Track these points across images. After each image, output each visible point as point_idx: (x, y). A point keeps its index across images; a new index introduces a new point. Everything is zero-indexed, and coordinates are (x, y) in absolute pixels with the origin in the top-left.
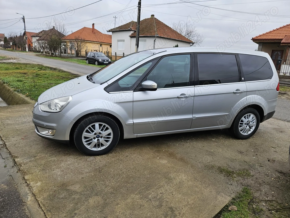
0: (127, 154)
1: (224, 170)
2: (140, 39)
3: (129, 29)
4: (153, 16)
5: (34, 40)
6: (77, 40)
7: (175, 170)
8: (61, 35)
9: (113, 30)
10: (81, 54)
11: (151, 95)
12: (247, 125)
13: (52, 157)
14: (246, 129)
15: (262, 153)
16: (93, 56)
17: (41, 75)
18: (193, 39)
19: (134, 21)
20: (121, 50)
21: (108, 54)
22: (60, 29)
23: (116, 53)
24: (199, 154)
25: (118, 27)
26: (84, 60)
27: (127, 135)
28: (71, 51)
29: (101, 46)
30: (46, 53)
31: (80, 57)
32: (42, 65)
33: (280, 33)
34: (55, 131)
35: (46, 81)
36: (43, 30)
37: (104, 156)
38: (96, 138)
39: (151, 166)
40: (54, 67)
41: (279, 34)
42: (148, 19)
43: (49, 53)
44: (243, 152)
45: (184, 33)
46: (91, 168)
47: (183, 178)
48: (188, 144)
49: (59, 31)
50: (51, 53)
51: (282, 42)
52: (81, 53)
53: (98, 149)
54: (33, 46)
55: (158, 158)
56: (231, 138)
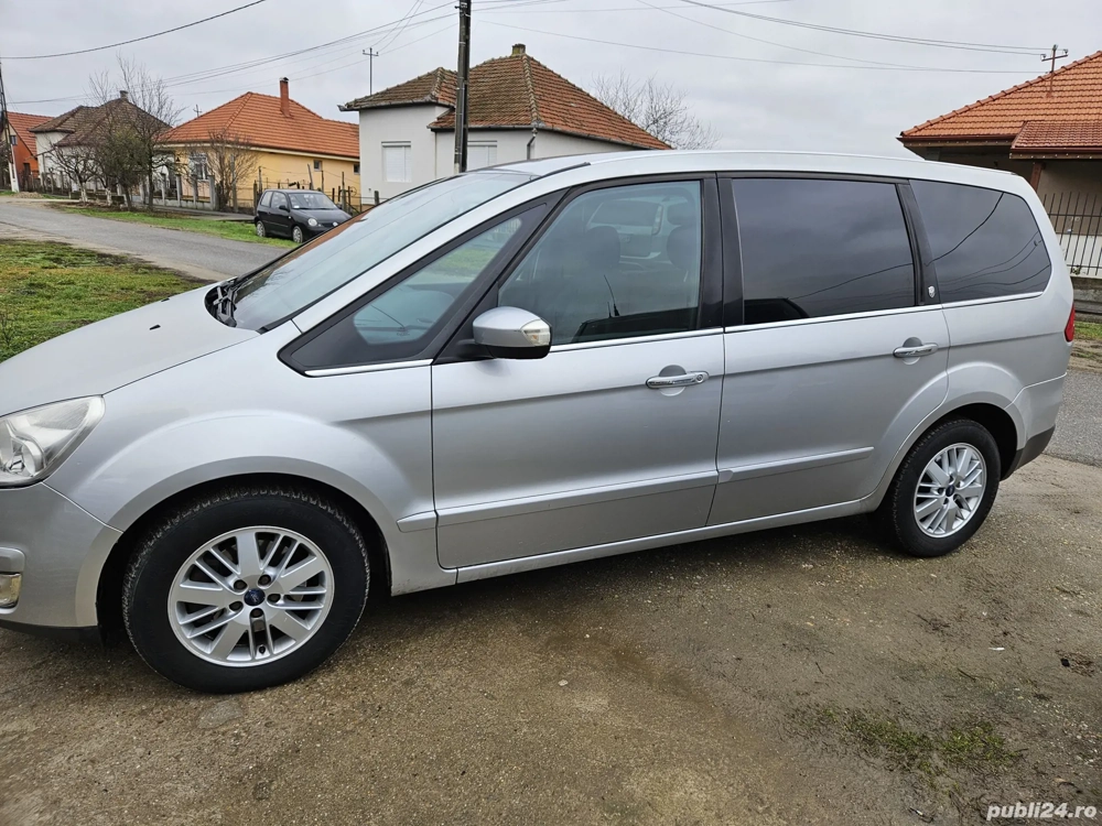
0: (408, 670)
1: (879, 729)
2: (471, 137)
3: (428, 98)
4: (521, 50)
5: (42, 144)
6: (217, 142)
7: (649, 750)
8: (150, 125)
9: (365, 105)
10: (235, 200)
11: (521, 377)
12: (948, 494)
13: (10, 712)
14: (942, 510)
15: (1027, 625)
16: (281, 208)
17: (52, 285)
18: (674, 138)
19: (446, 68)
20: (399, 181)
21: (344, 197)
22: (147, 102)
23: (377, 193)
24: (755, 649)
25: (383, 93)
26: (246, 221)
27: (405, 577)
28: (196, 187)
29: (316, 167)
30: (90, 195)
31: (232, 210)
32: (65, 244)
33: (1002, 113)
34: (16, 581)
35: (67, 311)
36: (81, 108)
37: (290, 690)
38: (246, 606)
39: (530, 738)
40: (116, 252)
41: (1000, 119)
42: (502, 60)
43: (105, 198)
44: (946, 621)
45: (642, 117)
46: (212, 775)
47: (694, 797)
48: (698, 593)
49: (140, 105)
50: (113, 198)
51: (1013, 147)
52: (235, 195)
53: (259, 656)
54: (41, 170)
55: (563, 683)
56: (879, 553)
